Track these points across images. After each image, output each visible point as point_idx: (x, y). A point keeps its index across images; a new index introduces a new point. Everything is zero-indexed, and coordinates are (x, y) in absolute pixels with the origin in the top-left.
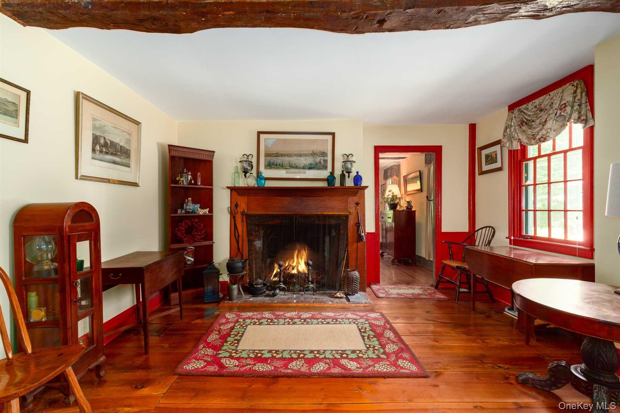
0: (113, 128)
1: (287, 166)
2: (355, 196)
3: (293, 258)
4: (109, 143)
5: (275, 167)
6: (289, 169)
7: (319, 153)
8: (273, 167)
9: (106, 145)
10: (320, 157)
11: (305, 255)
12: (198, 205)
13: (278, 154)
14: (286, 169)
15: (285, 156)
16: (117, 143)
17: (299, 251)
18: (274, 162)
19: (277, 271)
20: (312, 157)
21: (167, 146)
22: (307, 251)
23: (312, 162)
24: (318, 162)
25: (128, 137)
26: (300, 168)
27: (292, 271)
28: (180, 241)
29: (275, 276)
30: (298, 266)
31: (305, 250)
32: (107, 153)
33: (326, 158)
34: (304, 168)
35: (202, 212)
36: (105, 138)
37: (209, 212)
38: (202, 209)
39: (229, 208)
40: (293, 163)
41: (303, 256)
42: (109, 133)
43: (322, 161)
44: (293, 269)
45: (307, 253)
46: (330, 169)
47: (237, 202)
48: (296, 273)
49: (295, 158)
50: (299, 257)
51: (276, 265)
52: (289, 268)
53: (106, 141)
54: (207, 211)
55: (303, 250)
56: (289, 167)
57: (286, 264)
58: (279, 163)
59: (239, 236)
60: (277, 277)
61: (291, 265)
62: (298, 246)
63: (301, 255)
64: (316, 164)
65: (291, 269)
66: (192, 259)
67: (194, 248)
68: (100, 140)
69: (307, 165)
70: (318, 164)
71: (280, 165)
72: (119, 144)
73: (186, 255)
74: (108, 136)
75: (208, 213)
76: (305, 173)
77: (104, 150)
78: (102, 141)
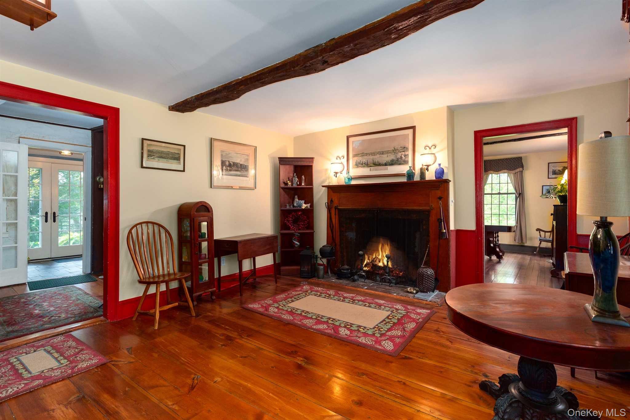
0: (235, 154)
1: (371, 164)
2: (438, 189)
3: (378, 250)
4: (232, 164)
5: (361, 166)
6: (373, 167)
7: (400, 149)
8: (360, 166)
9: (230, 165)
10: (401, 152)
11: (388, 250)
12: (303, 201)
13: (363, 154)
14: (370, 167)
15: (369, 155)
16: (238, 163)
17: (383, 246)
18: (360, 161)
19: (367, 261)
20: (394, 153)
21: (278, 159)
22: (389, 246)
23: (394, 158)
24: (399, 157)
25: (247, 157)
26: (382, 165)
27: (378, 263)
28: (289, 228)
29: (366, 266)
30: (383, 260)
31: (388, 245)
32: (230, 170)
33: (406, 153)
34: (386, 165)
35: (304, 206)
36: (229, 161)
37: (311, 206)
38: (306, 204)
39: (327, 203)
40: (377, 161)
41: (386, 250)
42: (232, 158)
43: (403, 156)
44: (379, 262)
45: (390, 248)
46: (410, 164)
47: (332, 199)
48: (382, 266)
49: (378, 156)
50: (383, 251)
51: (366, 256)
52: (376, 260)
53: (230, 163)
54: (309, 205)
55: (386, 244)
56: (373, 165)
57: (373, 256)
58: (364, 162)
59: (333, 226)
60: (367, 267)
61: (377, 257)
62: (381, 240)
63: (385, 249)
64: (398, 160)
65: (378, 262)
66: (298, 243)
67: (299, 234)
68: (225, 163)
69: (389, 161)
70: (400, 160)
71: (365, 164)
72: (239, 163)
73: (294, 240)
74: (231, 159)
75: (309, 207)
76: (387, 169)
77: (229, 169)
78: (227, 163)
